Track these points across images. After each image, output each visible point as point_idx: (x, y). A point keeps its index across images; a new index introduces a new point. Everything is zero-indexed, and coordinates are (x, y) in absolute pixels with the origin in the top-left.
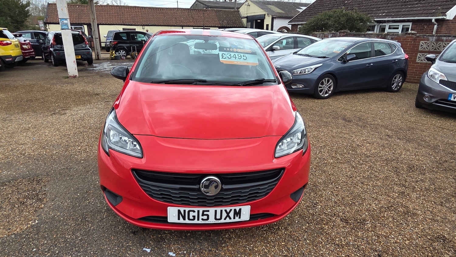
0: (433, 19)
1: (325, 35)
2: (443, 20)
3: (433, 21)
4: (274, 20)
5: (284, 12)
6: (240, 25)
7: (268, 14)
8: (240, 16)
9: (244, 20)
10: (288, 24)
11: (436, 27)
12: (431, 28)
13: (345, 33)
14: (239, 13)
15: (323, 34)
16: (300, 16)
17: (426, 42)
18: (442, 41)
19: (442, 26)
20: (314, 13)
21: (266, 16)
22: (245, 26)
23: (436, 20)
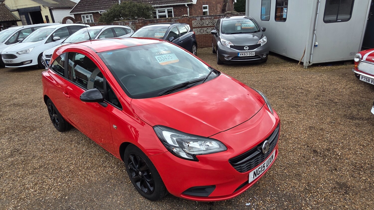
0: (186, 4)
1: (125, 23)
2: (192, 5)
3: (186, 5)
4: (52, 11)
5: (59, 3)
6: (12, 19)
7: (44, 6)
8: (8, 9)
9: (16, 14)
10: (71, 14)
11: (188, 9)
12: (186, 10)
13: (143, 20)
14: (5, 7)
15: (124, 22)
16: (79, 7)
17: (196, 21)
18: (204, 19)
19: (192, 9)
20: (92, 3)
21: (41, 7)
22: (18, 19)
23: (188, 5)
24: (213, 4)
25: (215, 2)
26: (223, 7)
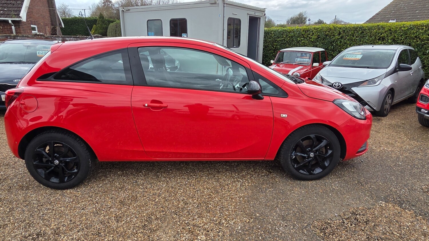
2: (19, 22)
3: (10, 22)
11: (13, 27)
12: (8, 28)
19: (19, 27)
23: (12, 21)
24: (41, 25)
25: (43, 23)
26: (51, 31)
